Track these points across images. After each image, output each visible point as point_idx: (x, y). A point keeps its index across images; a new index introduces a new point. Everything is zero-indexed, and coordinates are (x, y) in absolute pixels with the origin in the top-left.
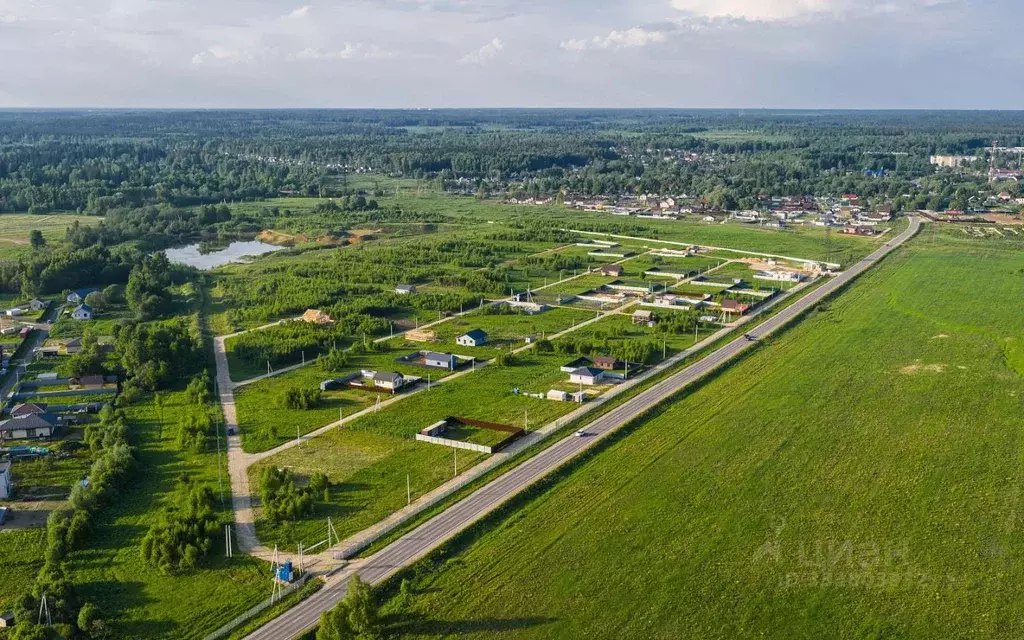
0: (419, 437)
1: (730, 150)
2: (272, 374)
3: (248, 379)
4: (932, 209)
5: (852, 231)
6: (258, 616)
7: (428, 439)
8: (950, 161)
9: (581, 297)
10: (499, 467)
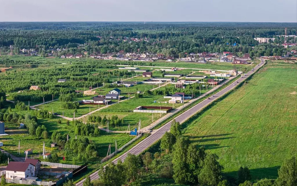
0: (135, 111)
1: (154, 37)
2: (44, 103)
3: (36, 105)
4: (267, 55)
5: (239, 62)
6: (132, 143)
7: (139, 111)
8: (263, 40)
9: (143, 82)
10: (169, 118)
